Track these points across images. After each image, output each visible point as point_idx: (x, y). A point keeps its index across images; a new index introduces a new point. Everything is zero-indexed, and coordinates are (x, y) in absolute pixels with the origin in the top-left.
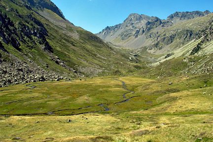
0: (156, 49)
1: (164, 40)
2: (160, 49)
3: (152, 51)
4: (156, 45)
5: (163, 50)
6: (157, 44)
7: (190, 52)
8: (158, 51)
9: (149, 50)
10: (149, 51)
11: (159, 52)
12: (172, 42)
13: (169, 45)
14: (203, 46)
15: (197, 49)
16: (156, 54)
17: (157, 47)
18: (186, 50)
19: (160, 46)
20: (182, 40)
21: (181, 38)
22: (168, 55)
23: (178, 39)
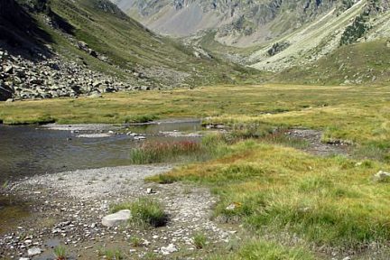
0: (238, 34)
1: (254, 14)
2: (249, 33)
3: (229, 40)
5: (255, 35)
6: (239, 23)
7: (339, 37)
8: (245, 39)
9: (220, 36)
10: (221, 40)
11: (245, 43)
12: (274, 17)
13: (269, 25)
14: (370, 22)
15: (358, 29)
16: (240, 45)
17: (238, 28)
18: (326, 33)
19: (247, 28)
20: (298, 13)
21: (294, 7)
22: (275, 47)
23: (288, 12)
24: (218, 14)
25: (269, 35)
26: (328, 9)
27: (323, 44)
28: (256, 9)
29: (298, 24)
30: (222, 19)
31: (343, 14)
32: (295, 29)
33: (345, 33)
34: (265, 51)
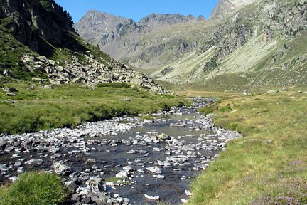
0: (142, 61)
2: (148, 61)
3: (137, 65)
4: (142, 57)
5: (151, 63)
6: (142, 55)
7: (203, 67)
8: (145, 64)
9: (132, 62)
10: (132, 64)
11: (146, 66)
12: (161, 53)
13: (159, 57)
14: (218, 61)
15: (212, 65)
16: (143, 68)
17: (142, 58)
18: (195, 65)
19: (147, 58)
20: (174, 52)
21: (172, 48)
22: (166, 70)
23: (168, 51)
24: (127, 49)
25: (159, 63)
26: (190, 50)
27: (194, 70)
28: (151, 48)
29: (175, 58)
30: (129, 52)
31: (202, 55)
32: (173, 61)
33: (206, 66)
34: (160, 71)
